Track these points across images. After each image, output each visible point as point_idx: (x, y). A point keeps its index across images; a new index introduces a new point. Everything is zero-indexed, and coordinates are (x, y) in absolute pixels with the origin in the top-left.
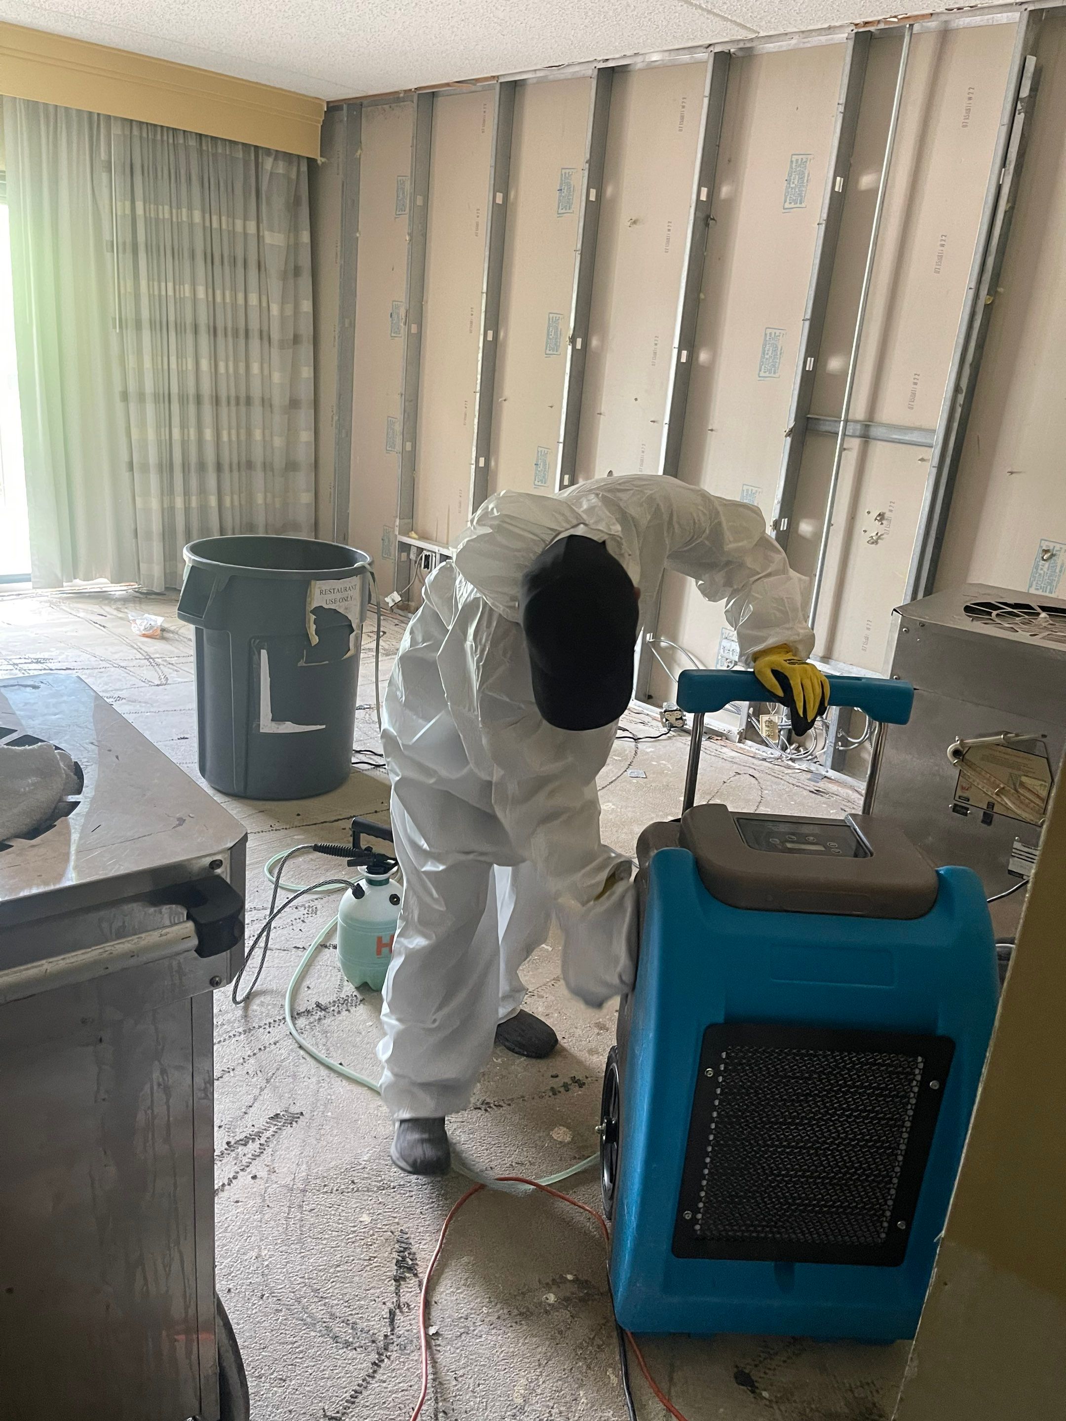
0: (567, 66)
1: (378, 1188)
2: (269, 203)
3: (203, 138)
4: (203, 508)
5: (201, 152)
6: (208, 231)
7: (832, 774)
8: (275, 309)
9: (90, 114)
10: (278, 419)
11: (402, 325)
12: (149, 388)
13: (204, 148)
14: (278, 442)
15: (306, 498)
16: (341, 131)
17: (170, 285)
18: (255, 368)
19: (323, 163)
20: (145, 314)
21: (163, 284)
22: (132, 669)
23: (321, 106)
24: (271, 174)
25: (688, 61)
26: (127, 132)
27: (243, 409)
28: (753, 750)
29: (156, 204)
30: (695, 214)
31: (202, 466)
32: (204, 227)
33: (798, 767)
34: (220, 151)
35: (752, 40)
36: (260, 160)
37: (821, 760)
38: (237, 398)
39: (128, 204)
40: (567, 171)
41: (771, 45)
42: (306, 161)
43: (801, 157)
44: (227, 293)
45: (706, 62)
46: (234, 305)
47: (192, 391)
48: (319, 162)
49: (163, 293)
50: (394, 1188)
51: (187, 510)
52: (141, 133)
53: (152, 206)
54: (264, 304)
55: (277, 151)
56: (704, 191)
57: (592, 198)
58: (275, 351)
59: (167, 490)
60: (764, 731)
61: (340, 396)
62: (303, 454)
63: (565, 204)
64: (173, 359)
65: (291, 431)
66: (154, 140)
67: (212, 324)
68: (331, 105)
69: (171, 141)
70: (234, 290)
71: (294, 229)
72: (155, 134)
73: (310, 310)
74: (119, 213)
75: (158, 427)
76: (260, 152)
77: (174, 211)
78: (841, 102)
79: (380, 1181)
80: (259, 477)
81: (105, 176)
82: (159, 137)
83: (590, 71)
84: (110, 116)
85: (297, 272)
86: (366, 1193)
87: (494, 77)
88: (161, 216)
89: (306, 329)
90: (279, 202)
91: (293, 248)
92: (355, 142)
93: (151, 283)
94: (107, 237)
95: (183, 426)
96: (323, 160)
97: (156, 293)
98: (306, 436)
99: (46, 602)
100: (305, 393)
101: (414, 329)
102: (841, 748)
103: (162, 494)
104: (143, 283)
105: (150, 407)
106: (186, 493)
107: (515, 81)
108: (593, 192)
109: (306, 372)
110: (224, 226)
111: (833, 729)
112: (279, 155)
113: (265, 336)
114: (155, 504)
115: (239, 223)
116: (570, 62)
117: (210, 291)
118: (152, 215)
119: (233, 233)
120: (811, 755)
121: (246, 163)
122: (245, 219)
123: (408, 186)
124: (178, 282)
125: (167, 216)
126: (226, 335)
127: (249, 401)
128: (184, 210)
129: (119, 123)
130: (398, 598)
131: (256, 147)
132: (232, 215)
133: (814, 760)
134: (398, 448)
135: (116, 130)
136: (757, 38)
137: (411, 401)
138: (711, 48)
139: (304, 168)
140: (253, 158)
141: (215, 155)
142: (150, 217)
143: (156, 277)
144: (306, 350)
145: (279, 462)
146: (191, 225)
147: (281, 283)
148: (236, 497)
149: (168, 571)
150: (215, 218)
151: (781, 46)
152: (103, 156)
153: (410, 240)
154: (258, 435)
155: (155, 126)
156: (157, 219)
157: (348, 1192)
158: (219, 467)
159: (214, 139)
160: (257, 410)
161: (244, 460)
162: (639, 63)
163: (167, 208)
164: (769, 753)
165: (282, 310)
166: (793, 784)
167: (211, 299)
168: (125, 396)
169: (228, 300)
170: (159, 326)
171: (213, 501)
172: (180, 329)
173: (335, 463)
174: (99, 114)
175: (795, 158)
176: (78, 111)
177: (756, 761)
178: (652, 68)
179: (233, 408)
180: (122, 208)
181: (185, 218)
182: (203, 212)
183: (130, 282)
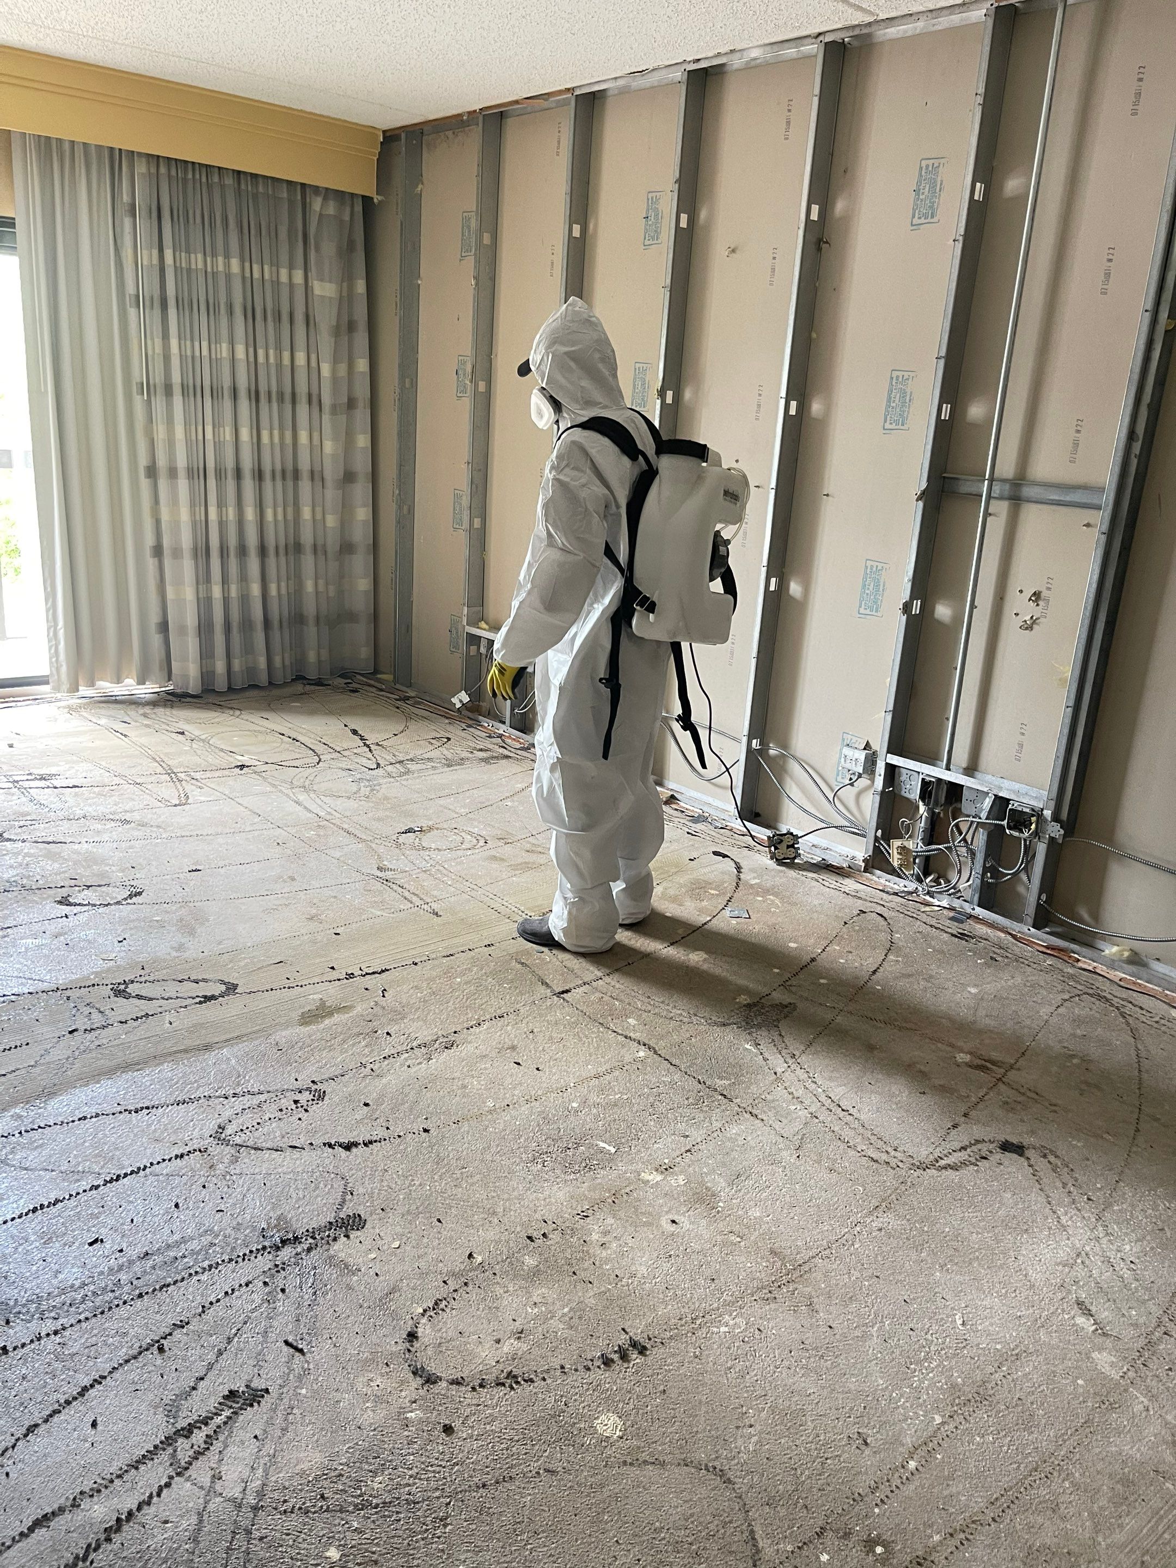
0: (653, 70)
1: (356, 1505)
2: (317, 249)
3: (242, 176)
4: (245, 599)
5: (238, 192)
6: (248, 282)
7: (979, 911)
8: (326, 370)
9: (111, 149)
10: (331, 493)
11: (468, 382)
12: (181, 462)
13: (243, 187)
14: (331, 521)
15: (363, 584)
16: (400, 163)
17: (205, 344)
18: (303, 437)
19: (380, 202)
20: (176, 378)
21: (197, 344)
22: (149, 787)
23: (377, 136)
24: (321, 215)
25: (795, 56)
26: (153, 170)
27: (290, 483)
28: (882, 881)
29: (188, 252)
30: (804, 236)
31: (242, 550)
32: (244, 278)
33: (937, 903)
34: (261, 189)
35: (870, 24)
36: (308, 200)
37: (967, 894)
38: (284, 472)
39: (155, 252)
40: (654, 194)
41: (892, 29)
42: (360, 199)
43: (932, 161)
44: (271, 352)
45: (816, 56)
46: (279, 365)
47: (230, 464)
48: (375, 200)
49: (197, 353)
50: (376, 1506)
51: (226, 600)
52: (169, 170)
53: (183, 254)
54: (314, 364)
55: (327, 189)
56: (815, 209)
57: (684, 224)
58: (326, 417)
59: (204, 578)
60: (896, 860)
61: (400, 466)
62: (360, 534)
63: (652, 234)
64: (209, 429)
65: (346, 508)
66: (185, 180)
67: (253, 388)
68: (388, 134)
69: (204, 180)
70: (279, 349)
71: (347, 277)
72: (186, 173)
73: (367, 369)
74: (145, 263)
75: (192, 505)
76: (308, 190)
77: (209, 259)
78: (979, 92)
79: (359, 1496)
80: (308, 561)
81: (127, 222)
83: (678, 75)
84: (133, 152)
85: (351, 327)
86: (339, 1514)
87: (568, 90)
88: (193, 267)
89: (362, 391)
90: (329, 248)
91: (346, 300)
92: (416, 176)
93: (183, 342)
94: (130, 289)
95: (221, 504)
96: (380, 198)
97: (189, 353)
98: (362, 514)
99: (64, 707)
100: (362, 464)
101: (482, 386)
102: (990, 881)
103: (197, 583)
104: (174, 342)
105: (183, 484)
106: (225, 581)
107: (593, 93)
108: (684, 218)
109: (363, 441)
110: (267, 276)
111: (980, 857)
112: (329, 194)
113: (314, 400)
114: (189, 594)
115: (284, 273)
116: (656, 65)
117: (251, 350)
118: (184, 265)
119: (276, 283)
120: (954, 888)
121: (291, 203)
122: (291, 267)
123: (474, 224)
124: (214, 340)
125: (200, 265)
126: (270, 401)
127: (296, 474)
128: (220, 259)
129: (144, 160)
130: (466, 699)
131: (303, 185)
132: (276, 264)
133: (957, 894)
134: (466, 525)
135: (141, 168)
136: (876, 22)
137: (480, 470)
138: (821, 38)
139: (359, 208)
140: (299, 197)
141: (255, 196)
142: (181, 268)
143: (188, 336)
144: (362, 416)
145: (332, 543)
146: (228, 276)
147: (333, 340)
148: (283, 584)
149: (204, 670)
150: (256, 268)
151: (905, 31)
152: (126, 198)
153: (477, 284)
154: (306, 513)
155: (186, 162)
156: (189, 270)
157: (315, 1513)
158: (263, 551)
159: (254, 176)
160: (305, 486)
161: (291, 541)
162: (736, 62)
163: (200, 256)
164: (902, 885)
165: (334, 371)
166: (931, 926)
167: (252, 359)
168: (152, 472)
169: (272, 360)
170: (191, 391)
171: (256, 589)
172: (216, 393)
173: (396, 544)
174: (120, 150)
175: (924, 163)
176: (99, 147)
177: (885, 896)
178: (752, 67)
179: (279, 483)
180: (148, 257)
181: (221, 268)
182: (242, 261)
183: (158, 342)
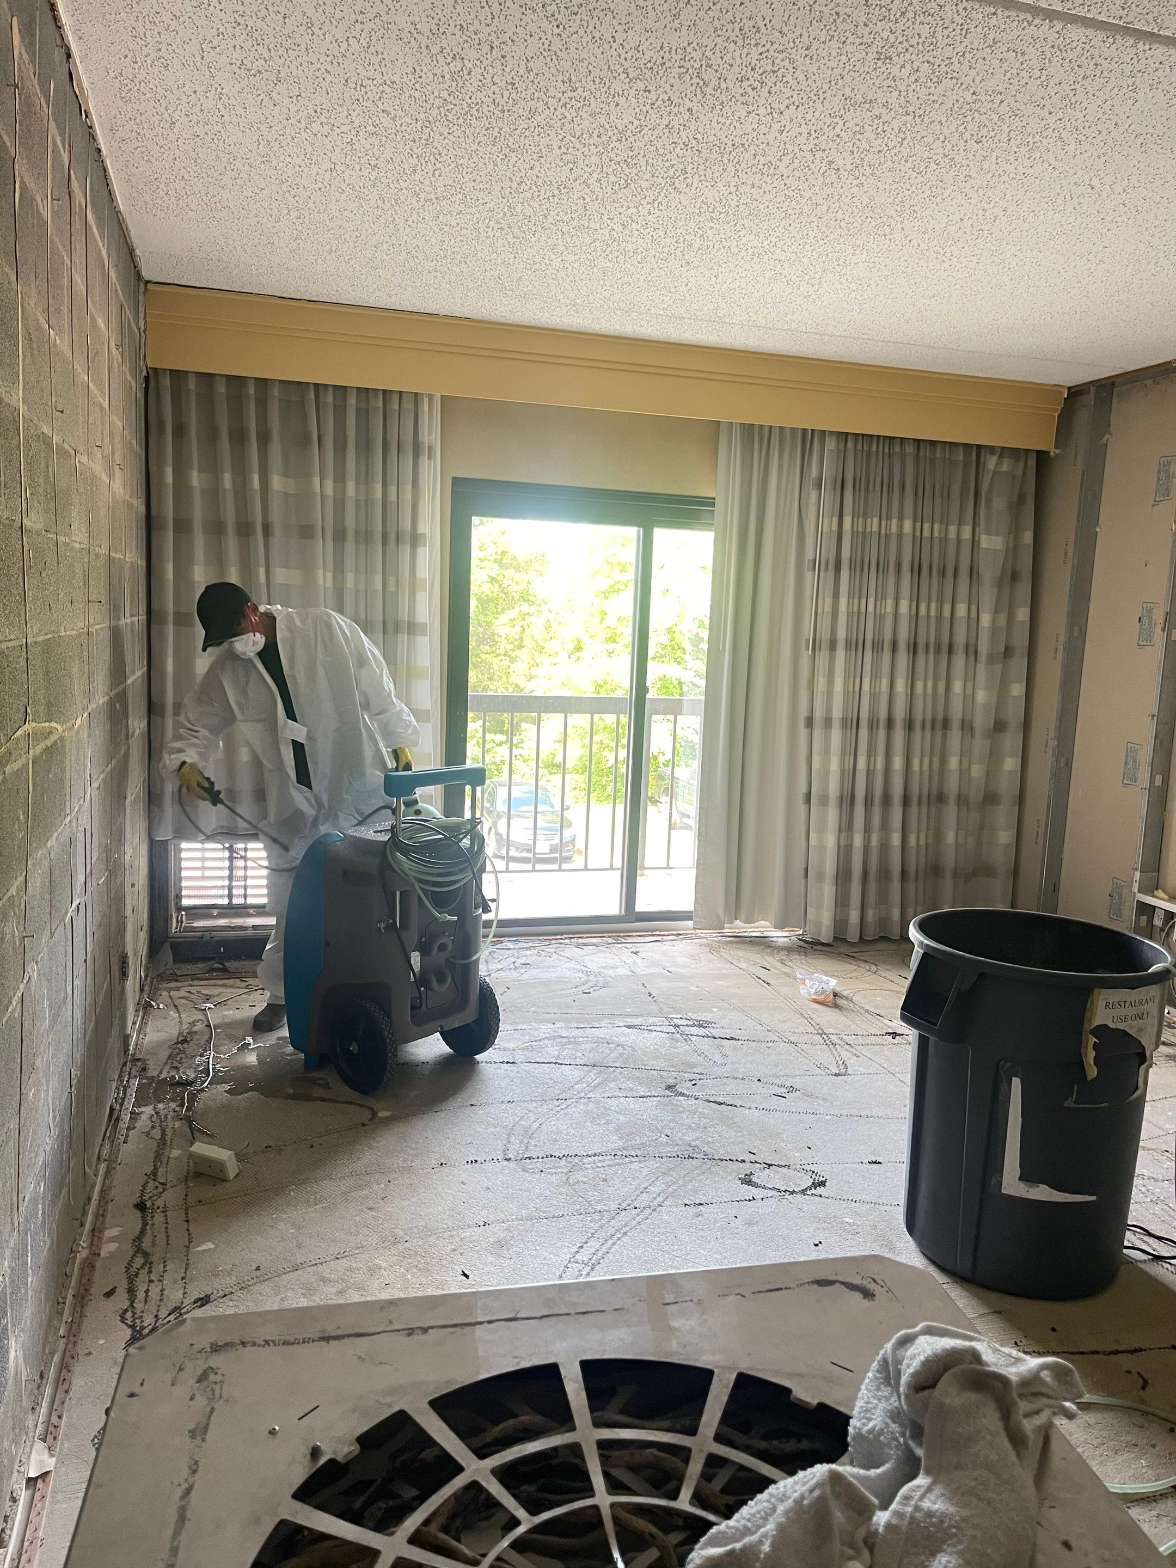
2: (988, 506)
3: (922, 444)
4: (885, 847)
5: (917, 459)
6: (918, 540)
8: (986, 620)
9: (804, 431)
10: (979, 744)
12: (837, 713)
13: (922, 454)
14: (977, 771)
15: (1005, 837)
16: (1083, 418)
17: (871, 601)
18: (957, 686)
19: (1057, 455)
20: (841, 634)
21: (864, 601)
23: (1061, 393)
24: (994, 472)
26: (842, 446)
27: (939, 733)
29: (865, 516)
31: (887, 799)
32: (914, 537)
34: (938, 455)
36: (982, 460)
38: (933, 721)
39: (835, 520)
42: (1036, 454)
44: (933, 606)
46: (940, 617)
47: (883, 714)
48: (1052, 454)
49: (863, 610)
51: (866, 848)
52: (856, 444)
53: (861, 520)
54: (974, 615)
55: (1003, 448)
58: (981, 668)
59: (846, 826)
62: (1006, 785)
64: (866, 681)
65: (994, 757)
66: (869, 452)
67: (912, 641)
68: (1073, 390)
69: (887, 451)
70: (941, 602)
71: (1015, 530)
72: (870, 446)
73: (1027, 618)
74: (825, 530)
75: (843, 754)
76: (983, 451)
77: (883, 522)
80: (951, 812)
81: (814, 494)
82: (874, 448)
84: (824, 431)
85: (1014, 577)
88: (868, 530)
89: (1021, 639)
90: (1000, 503)
91: (1013, 550)
92: (1103, 426)
93: (851, 599)
94: (809, 555)
95: (871, 754)
96: (1057, 451)
97: (856, 610)
98: (1011, 764)
99: (705, 945)
100: (1014, 714)
103: (840, 830)
104: (843, 601)
105: (836, 735)
106: (867, 829)
109: (1017, 689)
110: (936, 534)
112: (1004, 452)
113: (972, 651)
114: (831, 841)
115: (953, 529)
117: (914, 604)
118: (860, 529)
119: (944, 541)
121: (966, 465)
122: (961, 524)
124: (881, 596)
125: (875, 528)
126: (927, 652)
127: (946, 723)
128: (894, 521)
129: (834, 438)
131: (979, 447)
132: (946, 522)
135: (831, 444)
139: (1032, 462)
140: (974, 458)
141: (932, 461)
142: (858, 531)
143: (857, 594)
144: (1019, 664)
145: (975, 795)
146: (900, 536)
147: (996, 591)
148: (922, 835)
149: (838, 918)
150: (927, 527)
152: (814, 473)
154: (953, 763)
155: (871, 436)
156: (864, 533)
158: (906, 801)
159: (934, 443)
160: (955, 736)
161: (935, 791)
163: (876, 520)
165: (994, 620)
167: (914, 612)
168: (810, 722)
169: (933, 613)
170: (855, 645)
171: (896, 839)
172: (877, 647)
173: (1049, 797)
174: (813, 430)
176: (794, 430)
179: (928, 733)
180: (828, 525)
181: (894, 529)
182: (915, 521)
183: (829, 601)
